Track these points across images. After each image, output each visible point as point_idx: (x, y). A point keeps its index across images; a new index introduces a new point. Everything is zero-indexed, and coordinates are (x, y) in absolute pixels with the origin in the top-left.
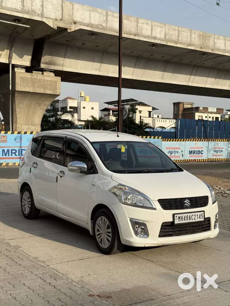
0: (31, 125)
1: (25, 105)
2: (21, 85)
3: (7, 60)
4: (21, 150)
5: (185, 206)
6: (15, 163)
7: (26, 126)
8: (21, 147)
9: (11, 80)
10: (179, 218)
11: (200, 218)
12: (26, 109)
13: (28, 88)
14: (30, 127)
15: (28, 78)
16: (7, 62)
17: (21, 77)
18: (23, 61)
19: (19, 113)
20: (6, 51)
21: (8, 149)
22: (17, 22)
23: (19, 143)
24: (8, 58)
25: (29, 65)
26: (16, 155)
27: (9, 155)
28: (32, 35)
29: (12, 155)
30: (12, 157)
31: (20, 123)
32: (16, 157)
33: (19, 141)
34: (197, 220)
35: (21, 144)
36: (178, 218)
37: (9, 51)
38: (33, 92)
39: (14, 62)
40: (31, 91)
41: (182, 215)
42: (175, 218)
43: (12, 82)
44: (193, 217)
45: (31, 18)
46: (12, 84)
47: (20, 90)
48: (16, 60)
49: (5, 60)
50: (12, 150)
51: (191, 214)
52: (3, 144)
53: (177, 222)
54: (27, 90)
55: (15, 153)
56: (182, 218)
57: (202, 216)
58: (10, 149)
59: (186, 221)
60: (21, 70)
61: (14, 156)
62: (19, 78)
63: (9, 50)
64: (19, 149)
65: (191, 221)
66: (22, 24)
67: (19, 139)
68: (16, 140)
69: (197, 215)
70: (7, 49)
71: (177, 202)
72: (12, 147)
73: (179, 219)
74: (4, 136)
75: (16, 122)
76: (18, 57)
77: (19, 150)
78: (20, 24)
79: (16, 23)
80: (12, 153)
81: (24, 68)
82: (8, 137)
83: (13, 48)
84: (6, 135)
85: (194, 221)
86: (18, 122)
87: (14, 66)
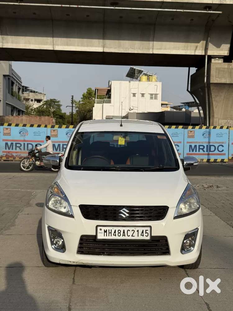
0: (229, 119)
1: (222, 97)
2: (217, 76)
3: (204, 52)
4: (210, 145)
5: (119, 218)
6: (203, 160)
7: (224, 121)
8: (209, 142)
9: (206, 72)
10: (105, 231)
11: (143, 235)
12: (224, 101)
13: (224, 79)
14: (229, 121)
15: (225, 68)
16: (203, 54)
17: (216, 69)
18: (220, 50)
19: (216, 107)
20: (202, 42)
21: (196, 144)
22: (208, 9)
23: (208, 138)
24: (204, 49)
25: (228, 54)
26: (204, 151)
27: (196, 151)
28: (230, 22)
29: (199, 151)
30: (199, 153)
31: (217, 118)
32: (204, 153)
33: (208, 136)
34: (136, 238)
35: (209, 140)
36: (103, 231)
37: (205, 42)
38: (230, 83)
39: (210, 53)
40: (228, 83)
41: (110, 228)
42: (99, 231)
43: (207, 74)
44: (130, 233)
45: (222, 3)
46: (207, 76)
47: (215, 82)
48: (213, 51)
49: (201, 52)
50: (199, 146)
51: (126, 229)
52: (190, 140)
53: (101, 236)
54: (223, 81)
55: (203, 149)
56: (111, 233)
57: (146, 233)
58: (198, 145)
59: (117, 237)
60: (219, 60)
61: (201, 151)
62: (215, 69)
63: (205, 40)
64: (207, 144)
65: (126, 238)
66: (213, 11)
67: (207, 134)
68: (205, 135)
69: (138, 231)
70: (203, 40)
71: (109, 210)
72: (199, 143)
73: (105, 233)
74: (191, 132)
75: (213, 116)
76: (215, 47)
77: (207, 146)
78: (211, 11)
79: (206, 10)
80: (199, 149)
81: (222, 58)
82: (195, 132)
83: (209, 38)
84: (193, 130)
85: (130, 238)
86: (215, 116)
87: (210, 57)
